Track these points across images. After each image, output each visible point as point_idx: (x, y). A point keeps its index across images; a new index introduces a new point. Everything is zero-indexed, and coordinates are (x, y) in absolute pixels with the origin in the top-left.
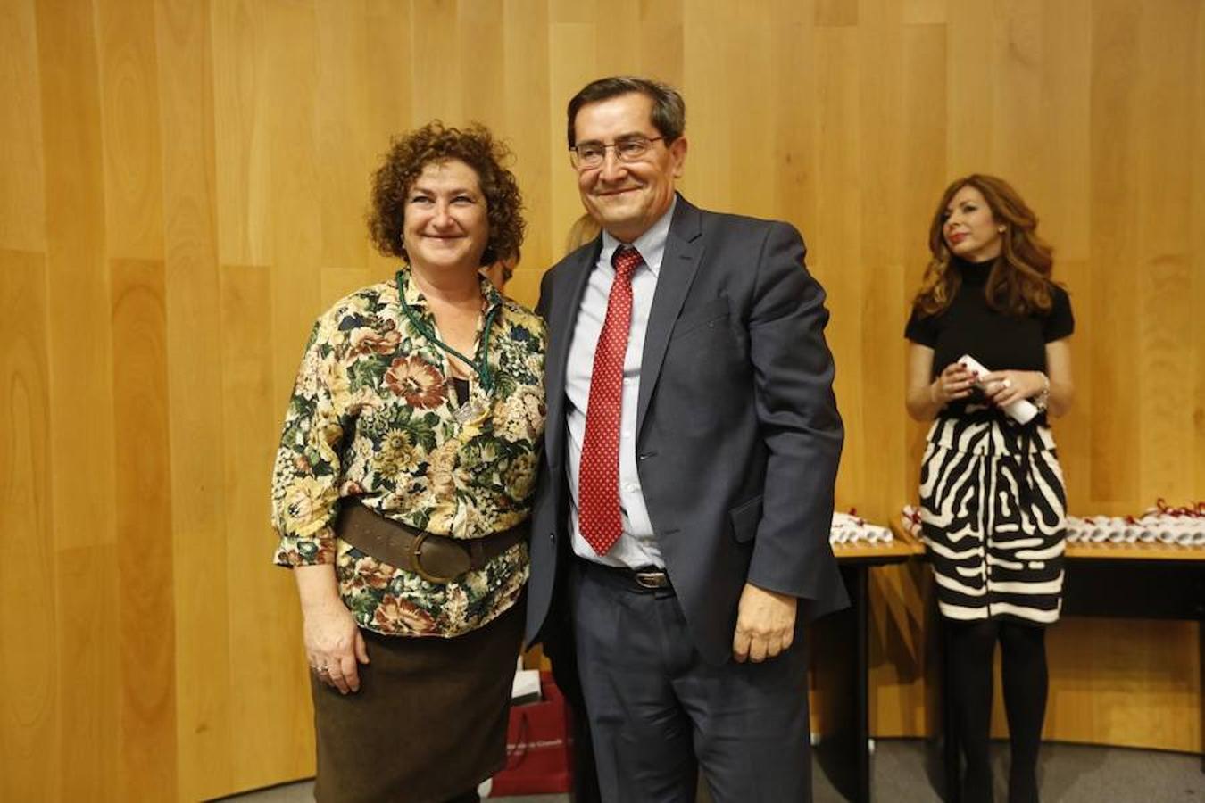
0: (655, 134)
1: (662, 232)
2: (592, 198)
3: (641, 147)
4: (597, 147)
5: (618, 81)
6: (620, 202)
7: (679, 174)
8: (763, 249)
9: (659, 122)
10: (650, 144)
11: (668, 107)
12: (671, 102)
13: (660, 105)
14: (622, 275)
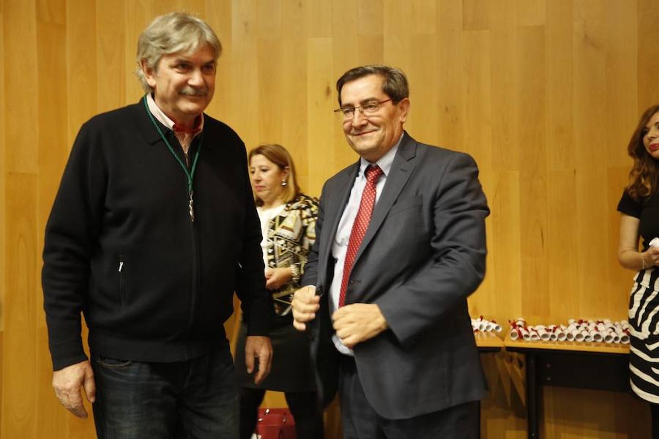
0: (386, 98)
2: (350, 137)
3: (375, 107)
4: (350, 108)
6: (363, 139)
7: (404, 120)
8: (446, 168)
9: (387, 91)
10: (380, 106)
11: (394, 82)
12: (397, 79)
13: (388, 81)
14: (370, 181)
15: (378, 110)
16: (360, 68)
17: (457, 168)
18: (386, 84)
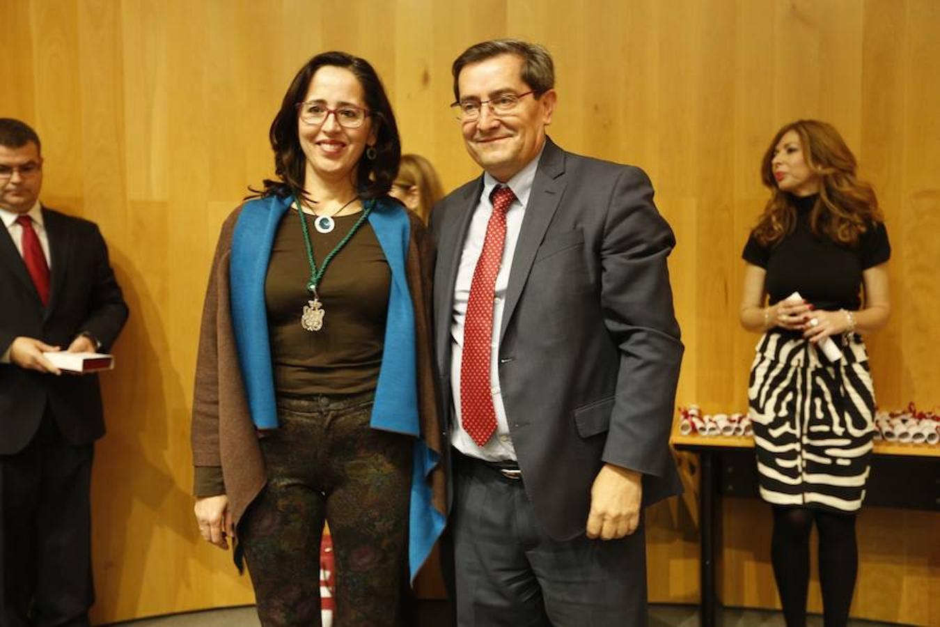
0: (526, 89)
1: (530, 175)
3: (511, 101)
5: (493, 45)
6: (495, 148)
7: (549, 122)
8: (614, 189)
9: (528, 79)
10: (519, 100)
11: (537, 66)
12: (540, 62)
13: (529, 64)
14: (497, 210)
15: (514, 107)
16: (487, 43)
17: (629, 188)
18: (526, 69)
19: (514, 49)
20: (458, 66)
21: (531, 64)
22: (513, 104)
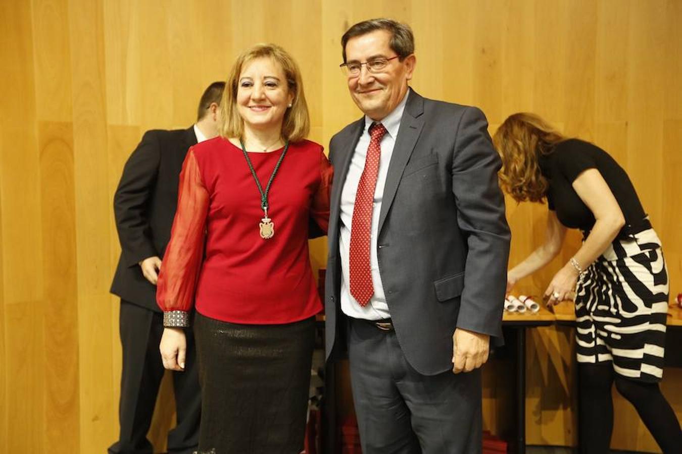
0: (393, 55)
1: (399, 113)
3: (382, 64)
5: (370, 23)
6: (370, 97)
7: (410, 77)
8: (459, 124)
9: (395, 48)
10: (388, 62)
11: (401, 38)
12: (403, 35)
13: (395, 37)
14: (374, 140)
15: (384, 67)
16: (366, 22)
17: (470, 123)
18: (393, 41)
19: (385, 27)
20: (345, 39)
21: (397, 38)
22: (384, 65)
